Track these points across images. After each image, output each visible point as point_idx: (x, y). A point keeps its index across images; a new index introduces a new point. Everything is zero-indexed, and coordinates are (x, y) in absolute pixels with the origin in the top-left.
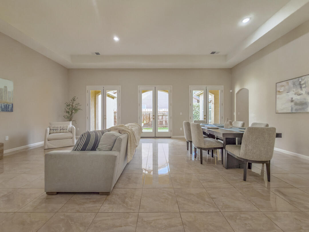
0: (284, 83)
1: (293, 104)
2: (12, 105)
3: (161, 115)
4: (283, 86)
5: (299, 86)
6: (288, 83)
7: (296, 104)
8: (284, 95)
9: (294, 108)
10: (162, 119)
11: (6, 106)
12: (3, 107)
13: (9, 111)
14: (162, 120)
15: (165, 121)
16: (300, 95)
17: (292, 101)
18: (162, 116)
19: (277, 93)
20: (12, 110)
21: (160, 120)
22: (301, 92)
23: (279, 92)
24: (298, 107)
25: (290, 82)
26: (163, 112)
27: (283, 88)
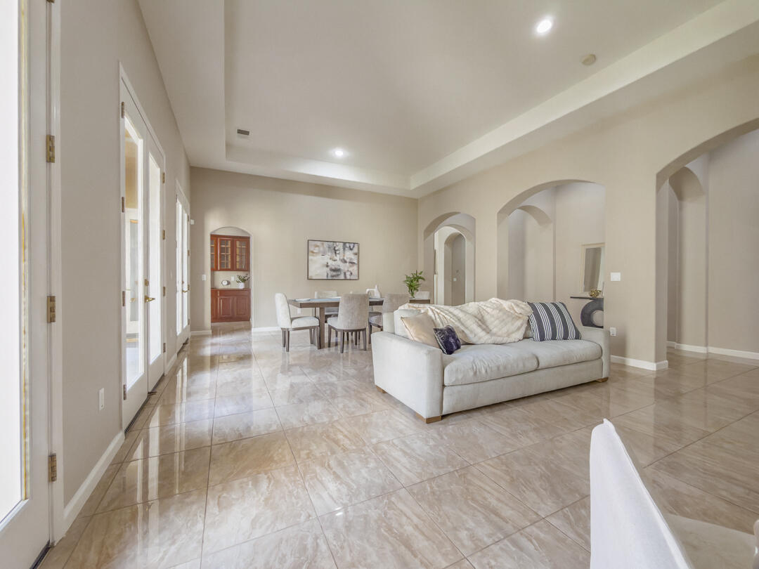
0: (319, 243)
1: (328, 269)
4: (317, 246)
5: (333, 251)
6: (323, 244)
7: (332, 270)
8: (319, 257)
9: (329, 275)
16: (335, 261)
17: (327, 266)
19: (310, 253)
22: (335, 258)
23: (313, 252)
24: (334, 273)
25: (326, 244)
27: (317, 248)
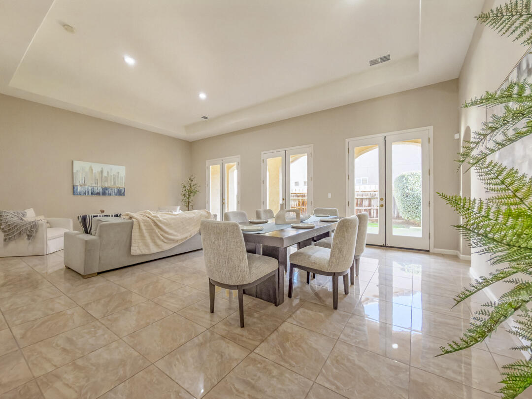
2: (124, 189)
3: (366, 198)
10: (370, 205)
11: (119, 190)
12: (116, 192)
13: (121, 195)
14: (370, 208)
15: (375, 211)
18: (370, 199)
20: (124, 194)
21: (364, 208)
26: (372, 193)
